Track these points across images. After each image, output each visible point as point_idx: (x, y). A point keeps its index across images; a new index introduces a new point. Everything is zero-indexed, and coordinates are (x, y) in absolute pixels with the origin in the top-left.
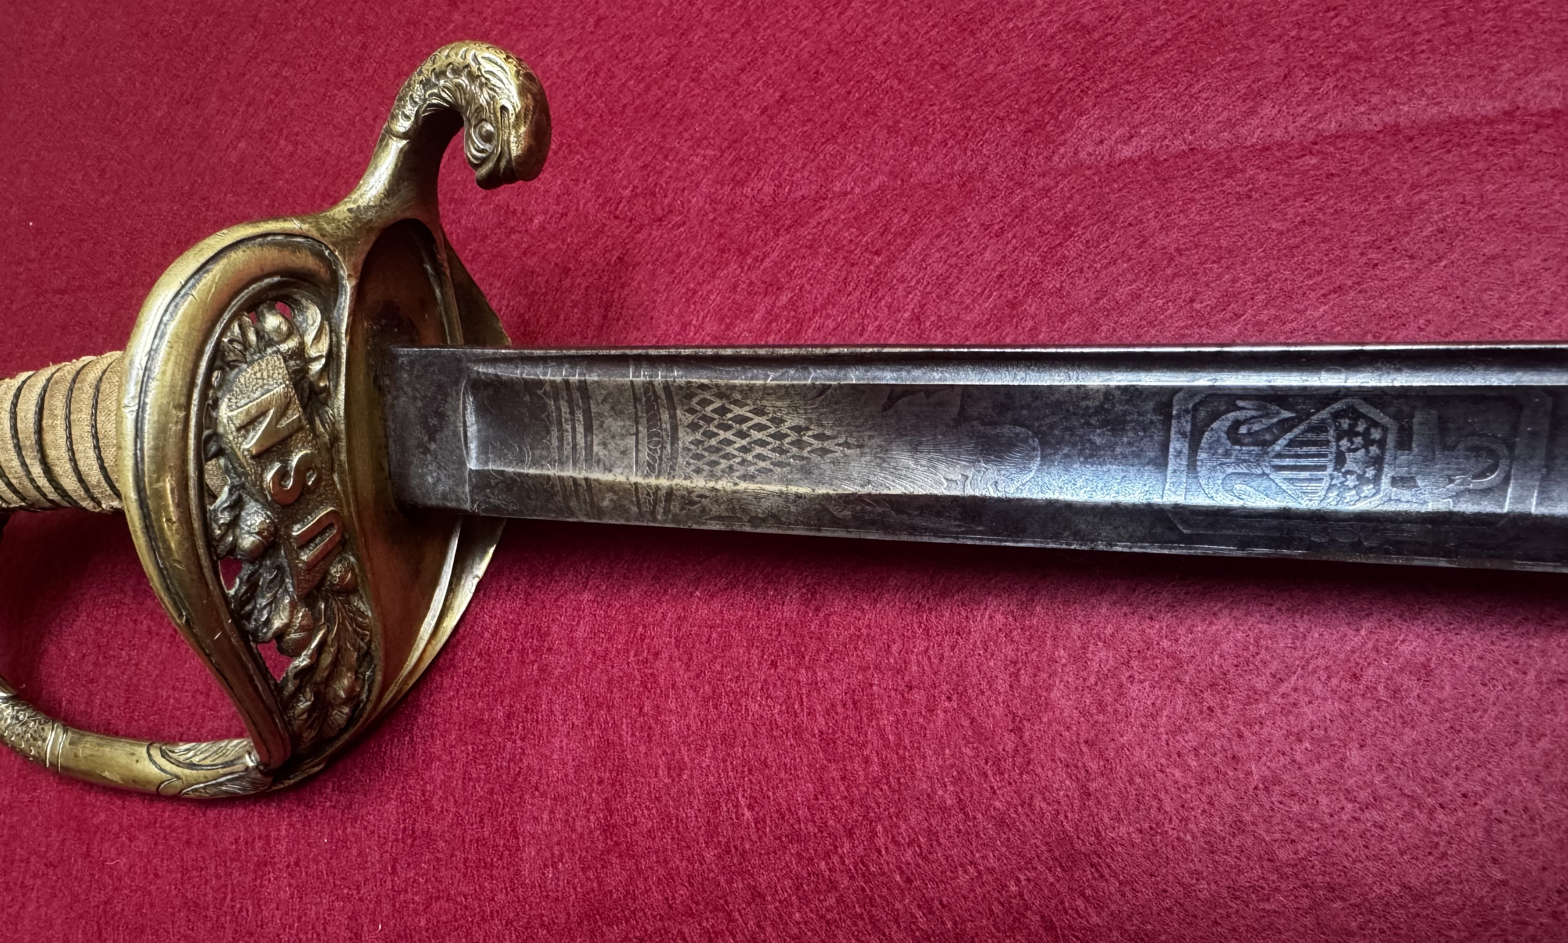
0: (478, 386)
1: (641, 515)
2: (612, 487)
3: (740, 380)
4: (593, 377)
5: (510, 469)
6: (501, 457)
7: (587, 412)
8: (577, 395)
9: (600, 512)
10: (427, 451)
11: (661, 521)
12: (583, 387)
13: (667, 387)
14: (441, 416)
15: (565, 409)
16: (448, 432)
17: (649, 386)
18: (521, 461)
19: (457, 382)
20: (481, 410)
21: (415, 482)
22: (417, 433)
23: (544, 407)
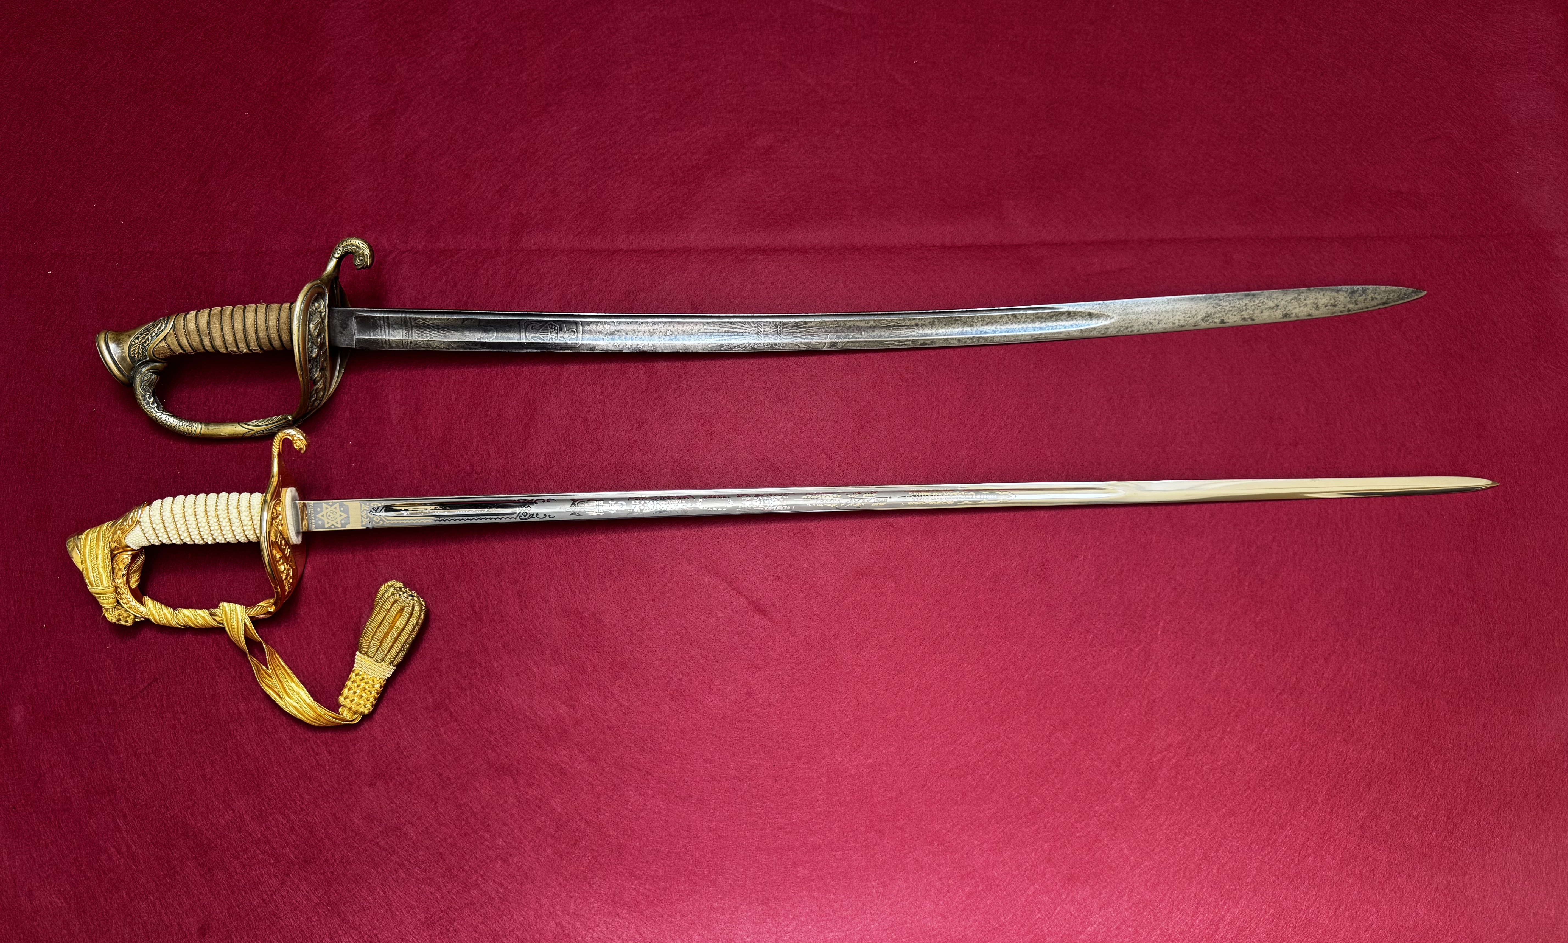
0: (357, 317)
1: (403, 348)
2: (396, 341)
3: (429, 317)
4: (390, 315)
5: (366, 337)
6: (363, 334)
7: (388, 324)
8: (385, 320)
9: (392, 347)
10: (342, 333)
11: (409, 349)
12: (387, 317)
13: (410, 318)
14: (347, 325)
15: (382, 323)
16: (349, 329)
17: (405, 318)
18: (370, 336)
19: (352, 316)
20: (358, 323)
21: (337, 341)
22: (339, 329)
23: (376, 322)
